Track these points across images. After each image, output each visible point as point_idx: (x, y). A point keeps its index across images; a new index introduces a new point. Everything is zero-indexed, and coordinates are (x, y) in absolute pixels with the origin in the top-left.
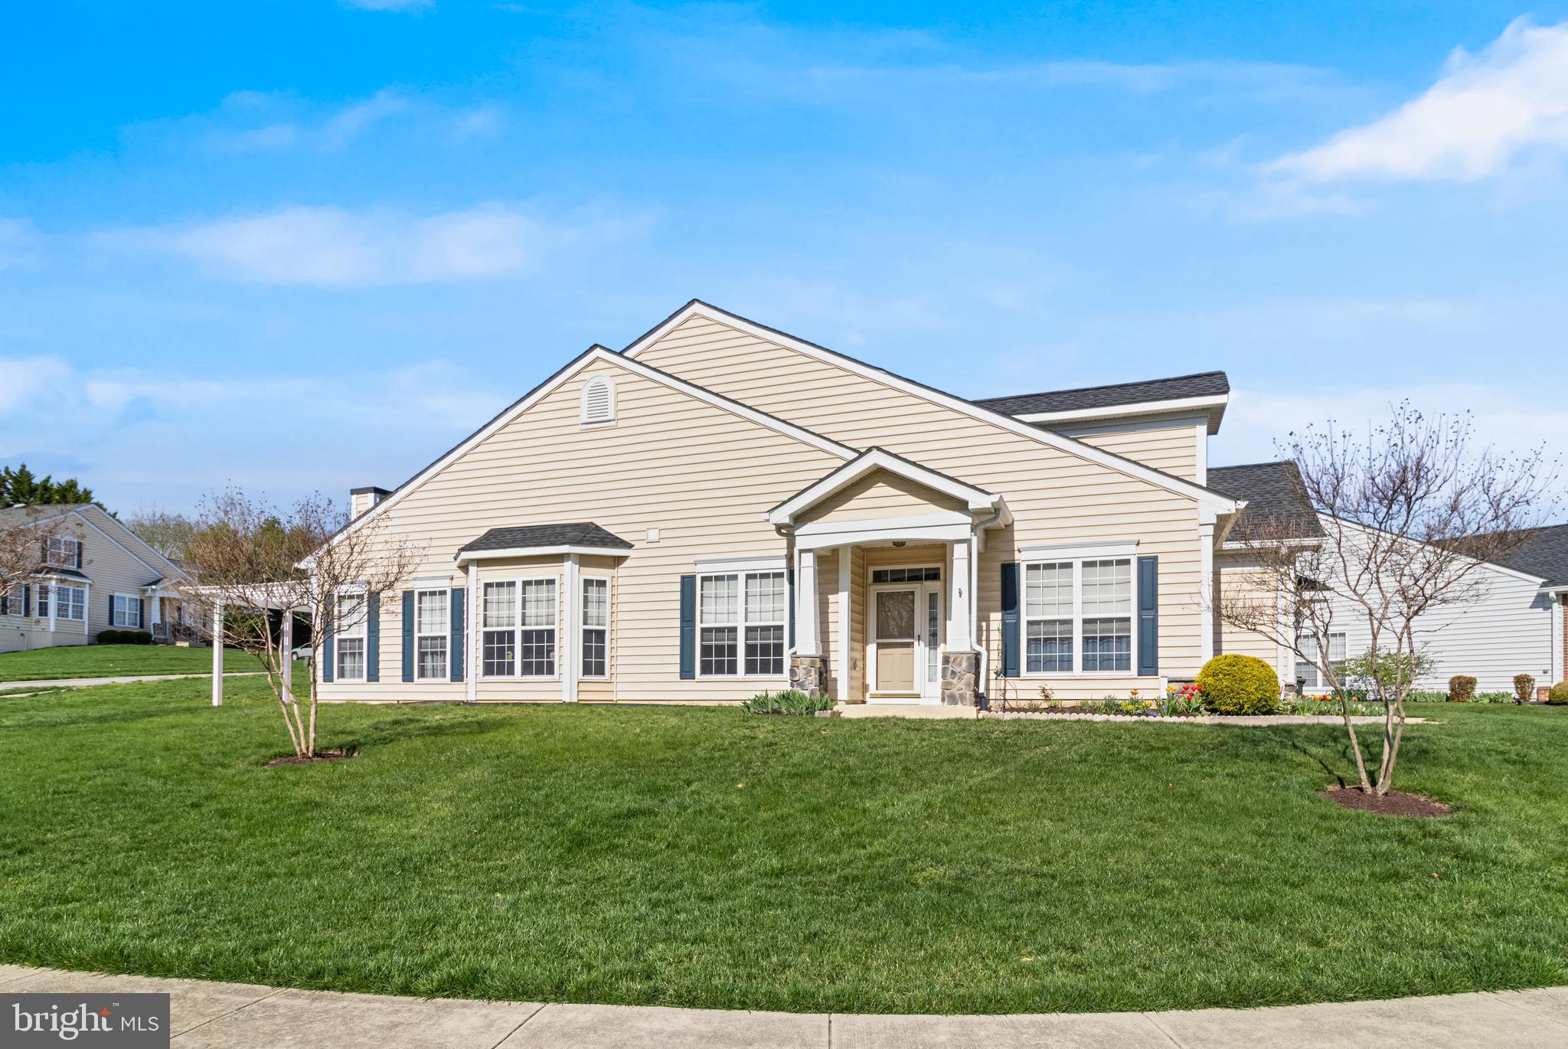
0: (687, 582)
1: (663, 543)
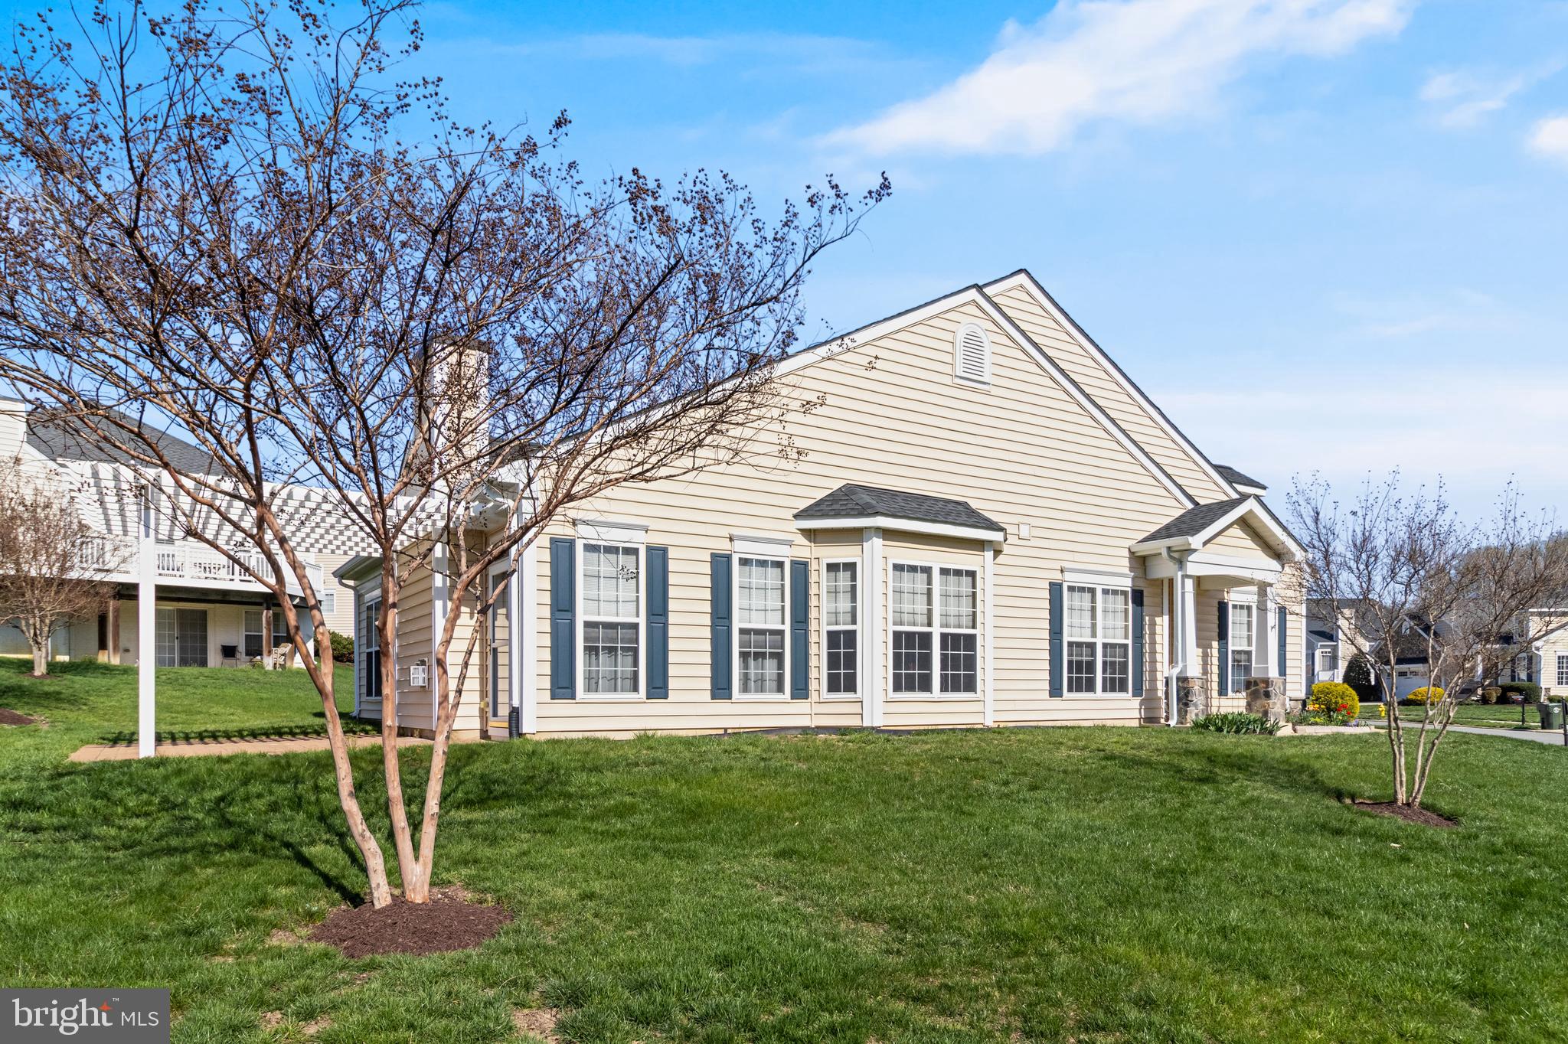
0: (1055, 589)
1: (1034, 542)
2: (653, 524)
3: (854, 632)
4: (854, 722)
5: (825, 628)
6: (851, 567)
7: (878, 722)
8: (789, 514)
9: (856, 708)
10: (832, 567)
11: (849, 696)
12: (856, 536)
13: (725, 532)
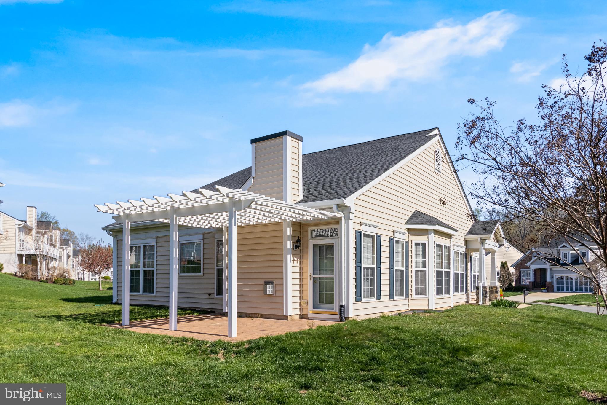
2: (380, 226)
3: (425, 271)
4: (425, 307)
5: (414, 269)
6: (424, 245)
7: (433, 308)
8: (404, 222)
9: (426, 302)
10: (417, 244)
11: (423, 297)
12: (426, 232)
13: (391, 229)
